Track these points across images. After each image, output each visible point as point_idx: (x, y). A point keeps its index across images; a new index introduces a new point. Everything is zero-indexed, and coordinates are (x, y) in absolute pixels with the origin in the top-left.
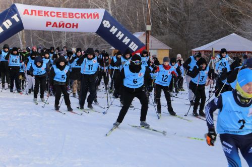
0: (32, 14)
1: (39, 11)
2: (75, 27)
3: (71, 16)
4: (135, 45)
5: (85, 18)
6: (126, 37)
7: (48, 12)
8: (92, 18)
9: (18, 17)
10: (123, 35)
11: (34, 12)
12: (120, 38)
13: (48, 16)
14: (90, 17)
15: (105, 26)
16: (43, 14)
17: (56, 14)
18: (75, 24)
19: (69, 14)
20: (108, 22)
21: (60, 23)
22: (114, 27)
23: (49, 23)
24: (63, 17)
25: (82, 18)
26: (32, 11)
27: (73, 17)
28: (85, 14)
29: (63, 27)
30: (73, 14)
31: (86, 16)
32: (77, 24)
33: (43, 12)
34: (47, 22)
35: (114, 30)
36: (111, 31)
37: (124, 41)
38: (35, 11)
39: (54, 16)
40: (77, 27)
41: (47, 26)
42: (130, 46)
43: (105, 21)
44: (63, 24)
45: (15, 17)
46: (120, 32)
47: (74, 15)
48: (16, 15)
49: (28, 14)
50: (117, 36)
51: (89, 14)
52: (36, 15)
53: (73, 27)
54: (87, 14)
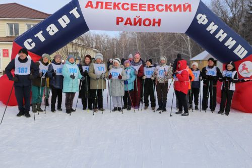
0: (97, 7)
1: (106, 3)
2: (156, 25)
3: (151, 9)
4: (243, 49)
5: (171, 10)
6: (231, 39)
7: (119, 4)
8: (180, 11)
9: (79, 11)
10: (225, 35)
11: (100, 4)
12: (221, 40)
13: (119, 9)
14: (178, 9)
15: (200, 22)
16: (112, 7)
17: (130, 6)
18: (157, 20)
19: (149, 5)
20: (204, 17)
21: (135, 19)
22: (213, 23)
23: (120, 20)
24: (140, 10)
25: (166, 10)
26: (98, 3)
27: (154, 10)
28: (170, 5)
29: (140, 25)
30: (153, 5)
31: (172, 7)
32: (160, 20)
33: (112, 4)
34: (118, 18)
35: (212, 28)
36: (208, 29)
37: (226, 44)
38: (102, 3)
39: (128, 9)
40: (159, 25)
41: (118, 23)
42: (235, 51)
43: (200, 15)
44: (140, 20)
45: (74, 12)
46: (222, 31)
47: (155, 7)
48: (76, 8)
49: (92, 7)
50: (217, 36)
51: (177, 6)
52: (102, 8)
53: (154, 25)
54: (175, 5)
